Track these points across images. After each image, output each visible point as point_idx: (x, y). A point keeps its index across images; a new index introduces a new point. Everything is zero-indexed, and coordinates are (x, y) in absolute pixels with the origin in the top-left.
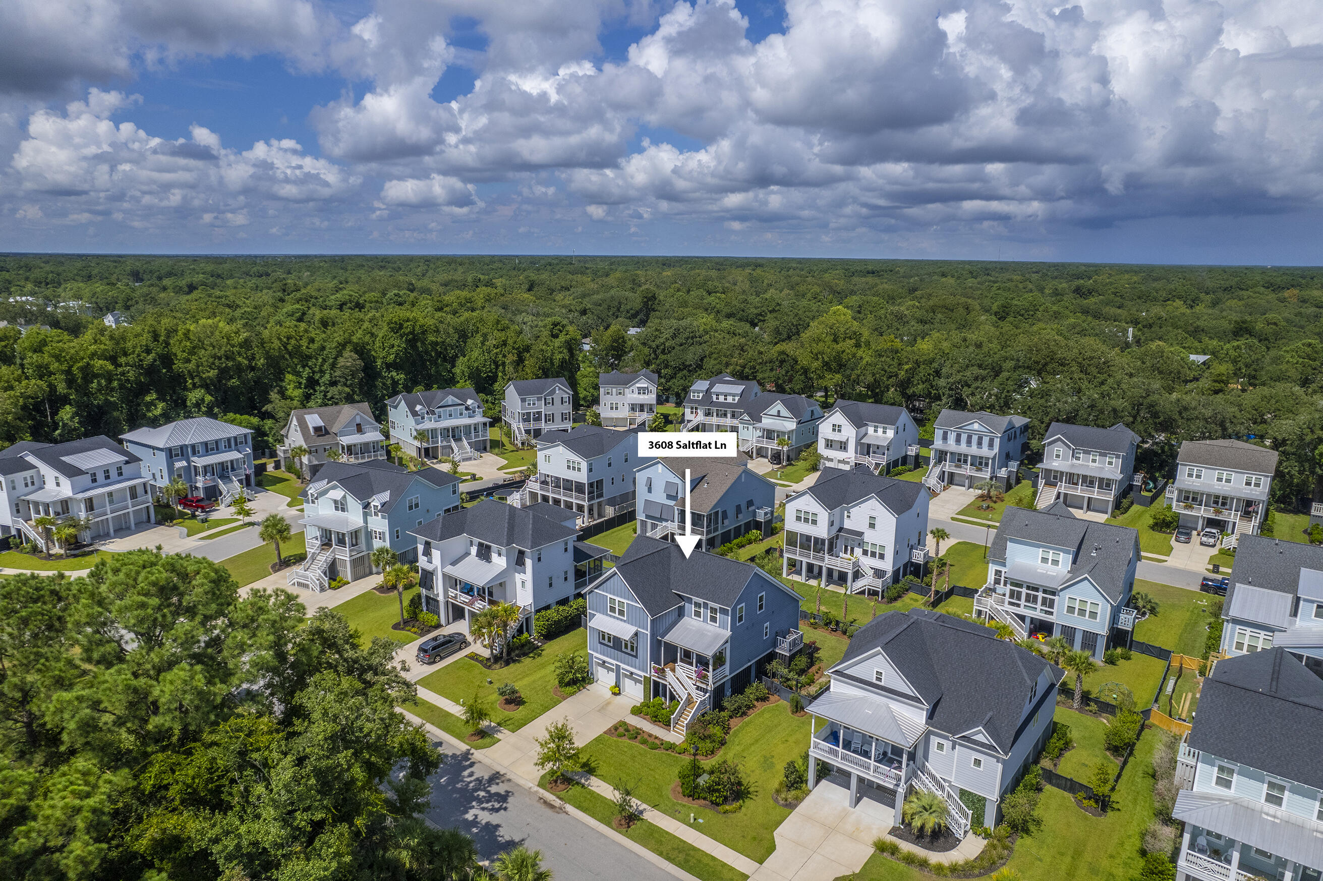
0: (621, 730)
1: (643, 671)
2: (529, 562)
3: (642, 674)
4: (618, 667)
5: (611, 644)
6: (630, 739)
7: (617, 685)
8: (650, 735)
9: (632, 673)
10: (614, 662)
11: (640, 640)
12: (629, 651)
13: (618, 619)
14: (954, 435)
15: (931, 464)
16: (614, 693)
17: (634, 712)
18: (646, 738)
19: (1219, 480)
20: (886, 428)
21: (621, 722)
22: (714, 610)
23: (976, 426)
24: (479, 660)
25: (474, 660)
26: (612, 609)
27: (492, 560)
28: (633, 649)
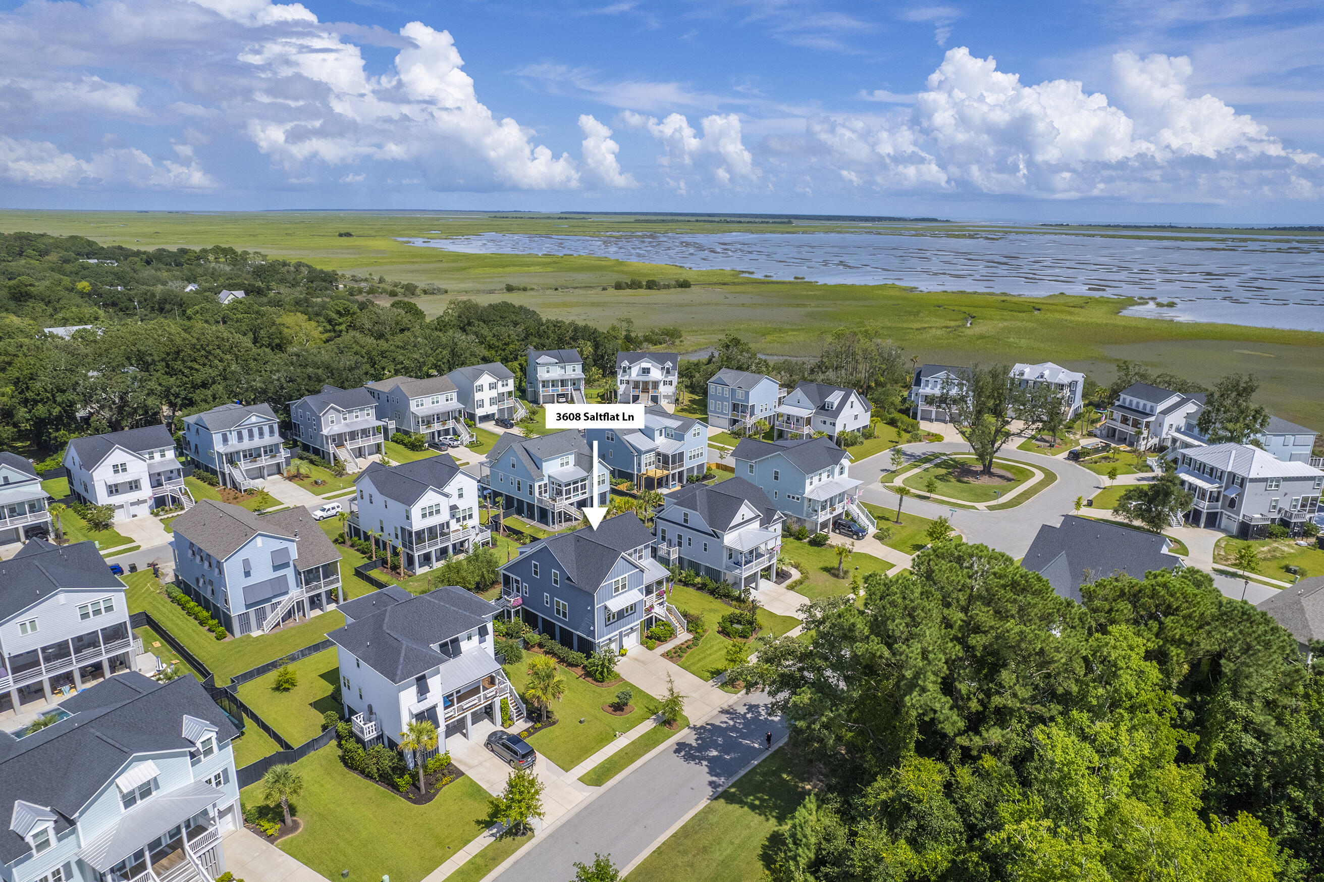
3: (640, 621)
4: (621, 633)
5: (615, 619)
6: (685, 653)
9: (632, 628)
10: (617, 632)
13: (621, 594)
14: (235, 434)
15: (227, 468)
16: (623, 655)
17: (650, 649)
18: (684, 646)
19: (433, 403)
20: (164, 451)
21: (663, 655)
22: (641, 550)
23: (254, 419)
24: (536, 730)
25: (533, 734)
26: (617, 589)
27: (462, 650)
28: (633, 608)
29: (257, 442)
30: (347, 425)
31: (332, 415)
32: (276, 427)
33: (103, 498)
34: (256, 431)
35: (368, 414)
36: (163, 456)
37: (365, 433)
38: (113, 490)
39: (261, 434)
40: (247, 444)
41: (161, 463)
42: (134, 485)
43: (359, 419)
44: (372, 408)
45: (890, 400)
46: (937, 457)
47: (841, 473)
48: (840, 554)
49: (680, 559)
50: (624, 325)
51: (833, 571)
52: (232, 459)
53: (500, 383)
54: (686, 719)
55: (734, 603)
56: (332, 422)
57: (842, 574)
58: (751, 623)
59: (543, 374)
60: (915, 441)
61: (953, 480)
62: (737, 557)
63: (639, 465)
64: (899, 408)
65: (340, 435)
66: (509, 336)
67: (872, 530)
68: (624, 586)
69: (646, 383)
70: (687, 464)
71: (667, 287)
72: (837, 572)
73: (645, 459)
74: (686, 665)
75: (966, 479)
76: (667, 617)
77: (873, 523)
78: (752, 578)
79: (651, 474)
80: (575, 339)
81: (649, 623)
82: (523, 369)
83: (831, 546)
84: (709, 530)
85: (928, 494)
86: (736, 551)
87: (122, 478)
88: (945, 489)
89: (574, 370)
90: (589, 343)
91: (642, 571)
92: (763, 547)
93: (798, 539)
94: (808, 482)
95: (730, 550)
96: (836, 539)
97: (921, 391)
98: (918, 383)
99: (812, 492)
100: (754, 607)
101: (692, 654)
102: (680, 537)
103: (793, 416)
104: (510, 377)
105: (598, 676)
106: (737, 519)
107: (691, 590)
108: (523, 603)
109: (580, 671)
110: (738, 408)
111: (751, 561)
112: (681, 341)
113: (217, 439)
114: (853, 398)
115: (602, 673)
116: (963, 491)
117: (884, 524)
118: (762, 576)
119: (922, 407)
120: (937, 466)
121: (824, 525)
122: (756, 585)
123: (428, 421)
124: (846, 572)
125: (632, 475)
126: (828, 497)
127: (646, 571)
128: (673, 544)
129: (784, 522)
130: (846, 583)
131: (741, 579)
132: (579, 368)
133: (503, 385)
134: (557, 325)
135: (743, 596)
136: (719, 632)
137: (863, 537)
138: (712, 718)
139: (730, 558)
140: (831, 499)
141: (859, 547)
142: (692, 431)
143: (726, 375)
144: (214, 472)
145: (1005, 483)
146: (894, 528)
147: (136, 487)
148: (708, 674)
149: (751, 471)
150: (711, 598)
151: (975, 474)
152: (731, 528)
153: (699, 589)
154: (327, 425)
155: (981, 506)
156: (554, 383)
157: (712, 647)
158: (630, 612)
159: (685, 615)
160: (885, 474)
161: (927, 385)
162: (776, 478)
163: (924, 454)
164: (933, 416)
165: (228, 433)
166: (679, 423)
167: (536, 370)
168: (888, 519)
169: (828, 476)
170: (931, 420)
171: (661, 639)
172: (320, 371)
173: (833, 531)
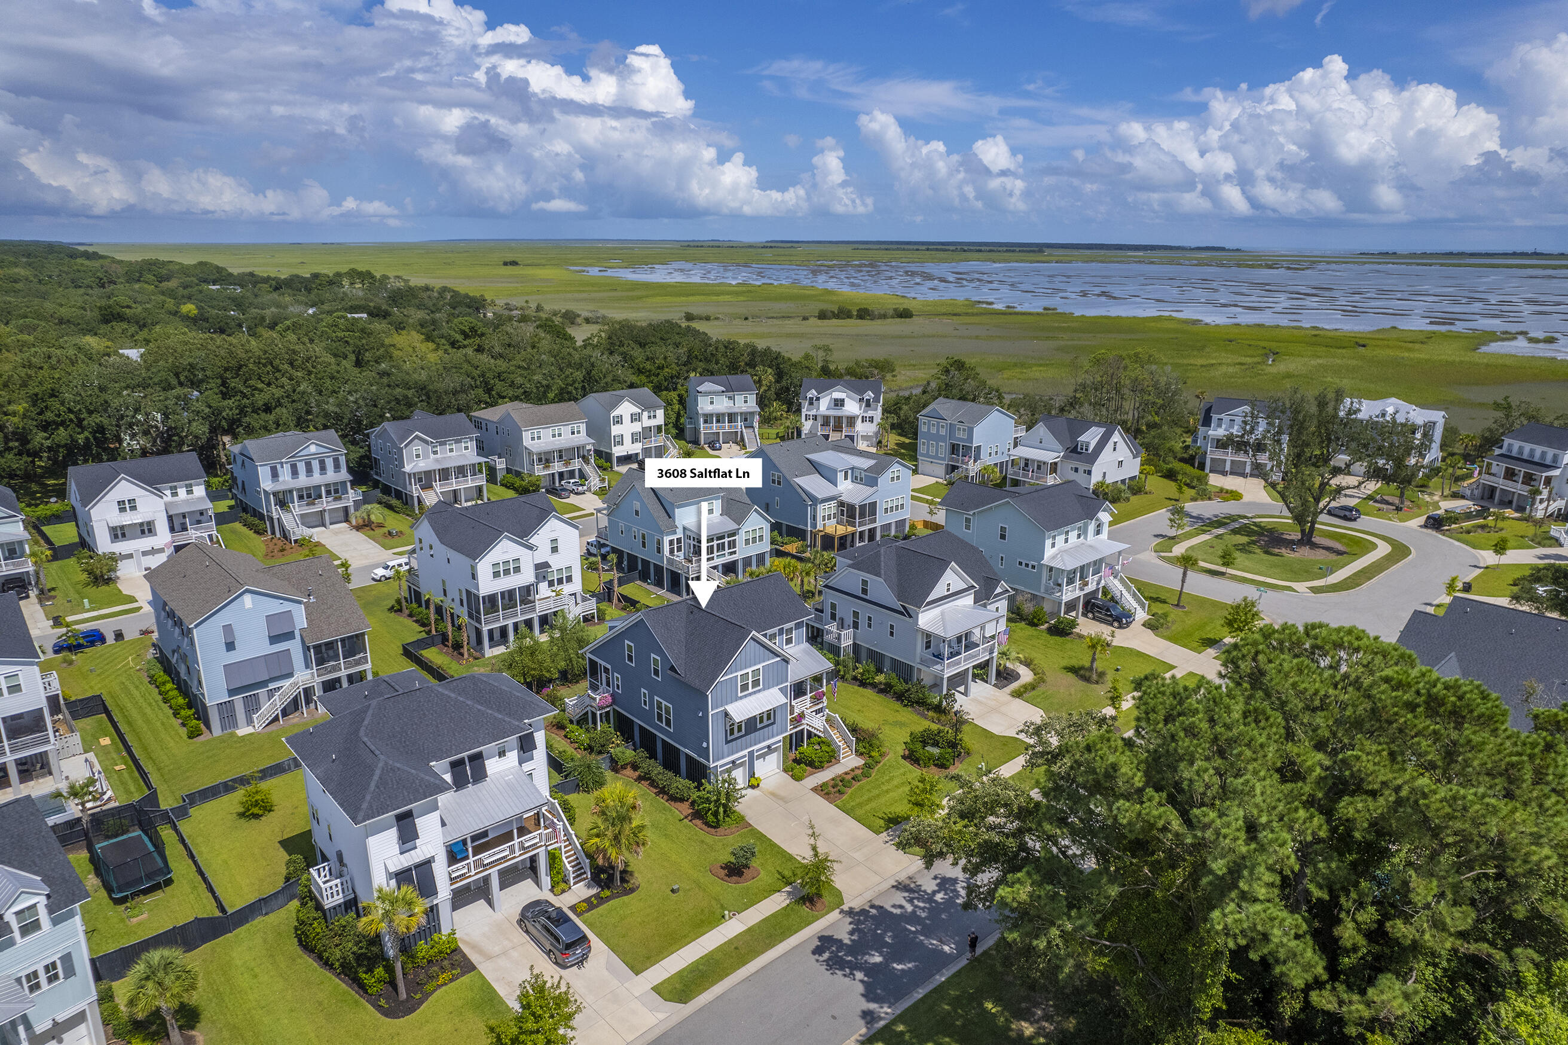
0: (830, 791)
1: (782, 733)
2: (540, 736)
4: (751, 753)
5: (743, 733)
6: (848, 787)
7: (753, 776)
8: (845, 774)
9: (769, 747)
10: (745, 752)
13: (752, 694)
14: (287, 468)
15: (276, 512)
16: (753, 787)
17: (797, 778)
18: (849, 777)
19: (554, 436)
20: (191, 486)
21: (814, 790)
22: (789, 631)
23: (313, 449)
24: (601, 900)
25: (596, 906)
26: (745, 687)
27: (489, 772)
28: (770, 716)
29: (317, 478)
30: (437, 460)
31: (417, 447)
32: (343, 460)
33: (104, 544)
34: (315, 465)
35: (466, 448)
36: (190, 492)
37: (461, 471)
38: (119, 533)
39: (323, 468)
40: (303, 481)
41: (186, 501)
42: (147, 529)
43: (454, 454)
44: (471, 439)
45: (1168, 445)
46: (1234, 521)
47: (1098, 532)
48: (1093, 647)
49: (856, 647)
50: (821, 353)
51: (1082, 672)
52: (283, 502)
53: (646, 414)
54: (838, 894)
55: (931, 714)
56: (418, 456)
57: (1095, 677)
58: (953, 745)
59: (704, 406)
60: (1202, 500)
61: (1258, 551)
62: (938, 646)
63: (814, 518)
64: (1179, 455)
65: (428, 474)
66: (665, 358)
67: (1141, 615)
68: (756, 683)
69: (839, 419)
70: (881, 520)
71: (884, 316)
72: (1087, 674)
73: (822, 510)
74: (849, 806)
75: (1277, 551)
76: (825, 731)
77: (1143, 606)
78: (958, 680)
79: (830, 530)
80: (752, 364)
81: (796, 740)
82: (682, 401)
83: (1081, 637)
84: (898, 605)
85: (1223, 569)
86: (937, 637)
87: (129, 519)
88: (1247, 563)
89: (746, 402)
90: (770, 370)
91: (786, 661)
92: (977, 632)
93: (1033, 624)
94: (1048, 542)
95: (928, 635)
96: (1087, 627)
97: (1210, 432)
98: (1207, 422)
99: (1054, 557)
100: (959, 722)
101: (860, 788)
102: (856, 614)
103: (1033, 461)
104: (658, 407)
105: (710, 818)
106: (939, 591)
107: (869, 692)
108: (614, 702)
109: (685, 808)
110: (958, 450)
111: (959, 653)
112: (894, 376)
113: (264, 473)
114: (1116, 437)
115: (716, 814)
116: (1275, 566)
117: (1159, 609)
118: (975, 676)
119: (1212, 454)
120: (1235, 532)
121: (1071, 606)
122: (966, 689)
123: (546, 459)
124: (1102, 675)
125: (804, 532)
126: (1078, 564)
127: (793, 661)
128: (846, 626)
129: (1011, 600)
130: (1102, 690)
131: (942, 679)
132: (752, 399)
133: (649, 417)
134: (729, 346)
135: (944, 703)
136: (904, 757)
137: (1128, 624)
138: (881, 894)
139: (928, 647)
140: (1082, 568)
141: (1122, 638)
142: (889, 474)
143: (942, 406)
144: (261, 517)
145: (1333, 557)
146: (1174, 614)
147: (150, 531)
148: (882, 822)
149: (968, 528)
150: (897, 705)
151: (1290, 544)
152: (929, 604)
153: (881, 691)
154: (411, 460)
155: (1301, 587)
156: (719, 418)
157: (891, 779)
158: (766, 722)
159: (854, 730)
160: (1160, 540)
161: (1219, 426)
162: (1003, 537)
163: (1216, 516)
164: (1228, 468)
165: (279, 466)
166: (872, 462)
167: (696, 401)
168: (1164, 602)
169: (1079, 536)
170: (1224, 473)
171: (814, 765)
172: (410, 393)
173: (1085, 615)
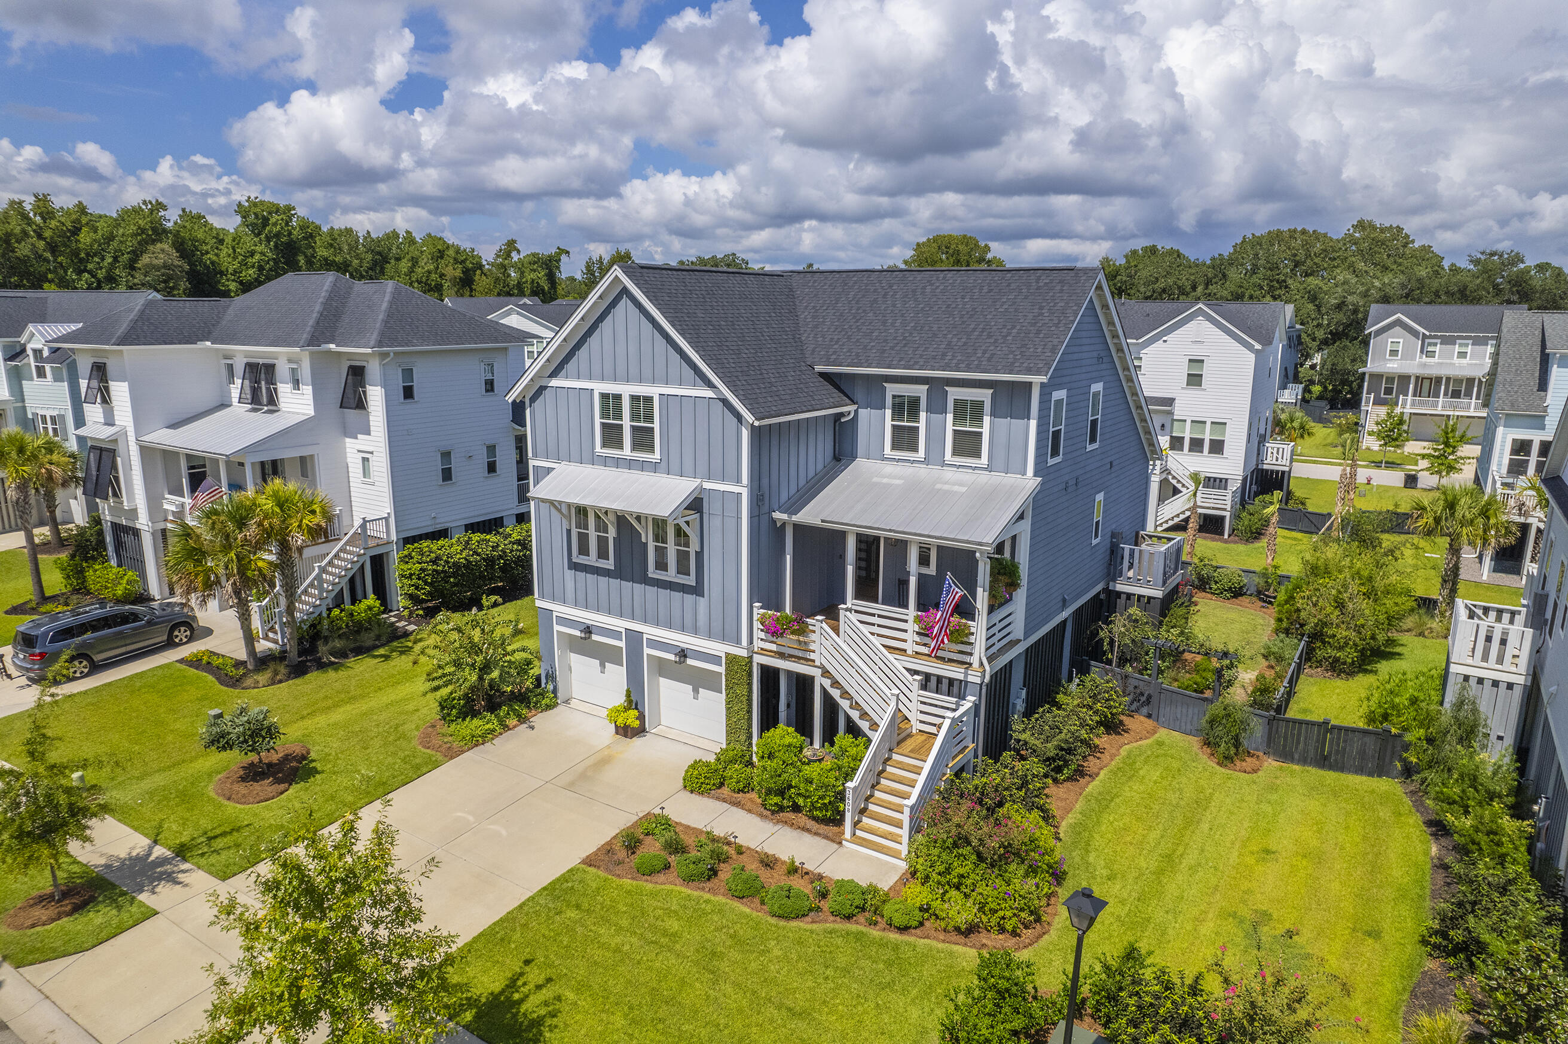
0: (652, 849)
1: (723, 638)
2: (375, 396)
3: (719, 648)
4: (634, 639)
5: (609, 564)
6: (689, 879)
7: (633, 701)
8: (768, 862)
9: (683, 654)
10: (620, 624)
11: (713, 524)
12: (671, 574)
13: (630, 464)
26: (612, 435)
28: (686, 565)
30: (1425, 365)
31: (1397, 339)
65: (1404, 379)
154: (1380, 355)
158: (675, 575)
